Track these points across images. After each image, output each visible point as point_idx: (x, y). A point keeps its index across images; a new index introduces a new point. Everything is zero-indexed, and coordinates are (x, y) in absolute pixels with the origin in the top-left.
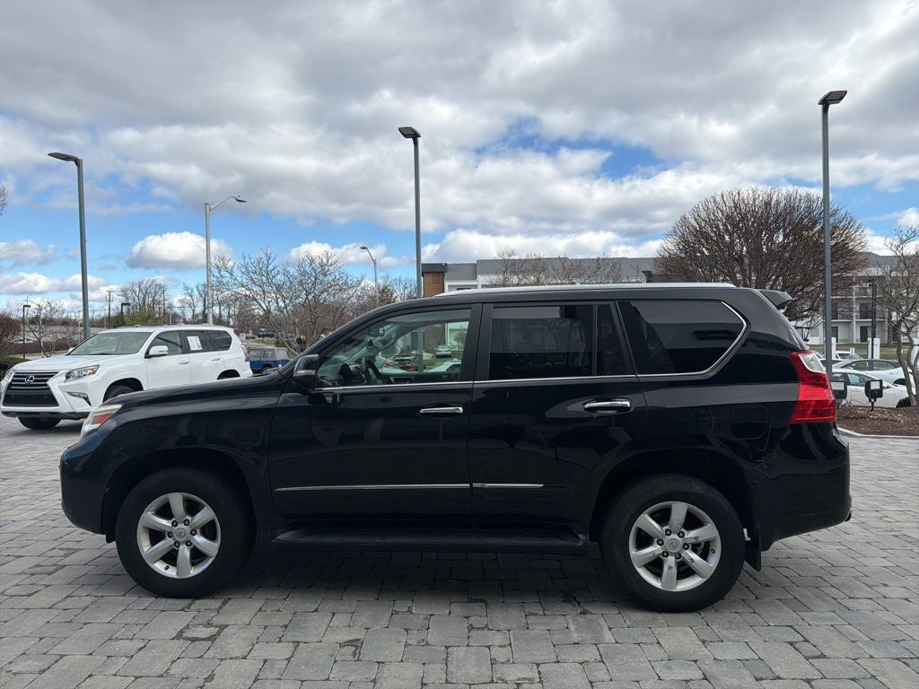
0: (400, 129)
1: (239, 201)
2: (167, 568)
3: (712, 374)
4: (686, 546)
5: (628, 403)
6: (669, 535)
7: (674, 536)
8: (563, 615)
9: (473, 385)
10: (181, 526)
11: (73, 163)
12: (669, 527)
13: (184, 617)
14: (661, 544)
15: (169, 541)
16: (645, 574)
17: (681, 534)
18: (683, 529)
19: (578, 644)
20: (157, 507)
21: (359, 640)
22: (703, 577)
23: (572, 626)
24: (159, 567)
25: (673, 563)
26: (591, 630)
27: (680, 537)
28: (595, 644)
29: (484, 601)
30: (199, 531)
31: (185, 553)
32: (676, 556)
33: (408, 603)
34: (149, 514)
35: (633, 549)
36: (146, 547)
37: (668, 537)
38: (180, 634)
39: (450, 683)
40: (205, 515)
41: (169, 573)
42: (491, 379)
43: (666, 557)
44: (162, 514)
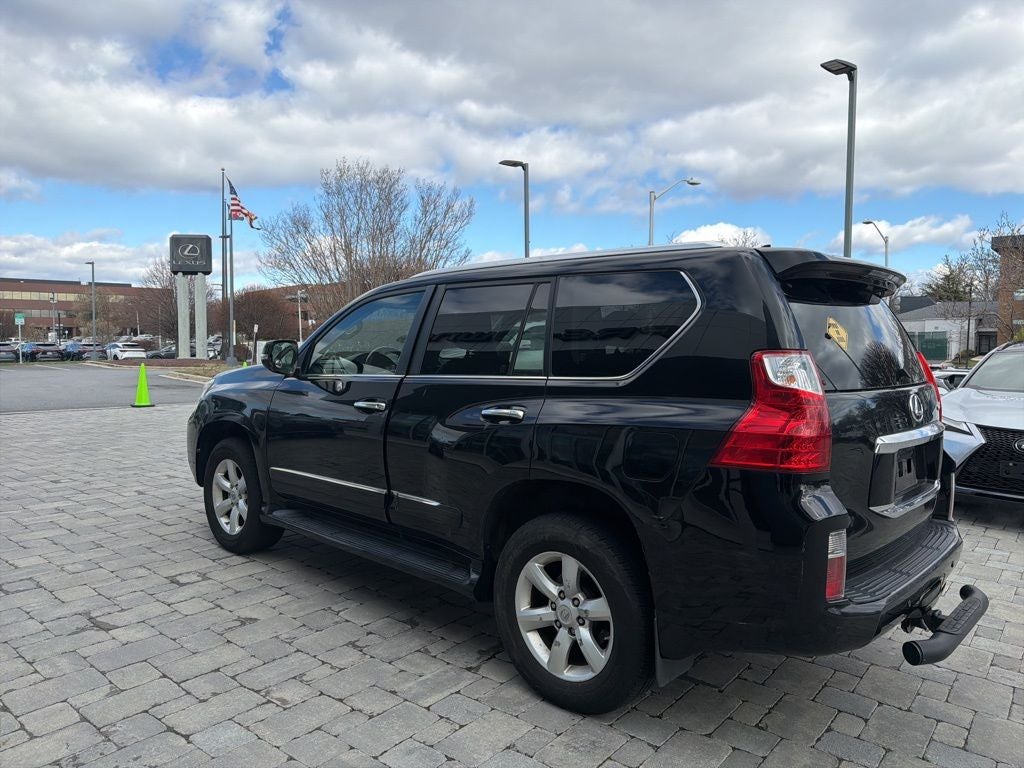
0: (822, 66)
1: (692, 184)
2: (227, 524)
3: (629, 381)
4: (581, 621)
5: (521, 414)
6: (563, 599)
7: (567, 602)
8: (448, 663)
9: (403, 379)
10: (234, 489)
11: (520, 168)
12: (562, 588)
13: (204, 565)
14: (554, 609)
15: (229, 501)
16: (534, 641)
17: (576, 602)
18: (581, 597)
19: (394, 693)
20: (224, 470)
21: (256, 620)
22: (593, 671)
23: (429, 676)
24: (223, 521)
25: (563, 637)
26: (436, 686)
27: (575, 606)
28: (406, 700)
29: (413, 624)
30: (243, 496)
31: (235, 513)
32: (571, 631)
33: (353, 605)
34: (219, 475)
35: (523, 605)
36: (218, 502)
37: (561, 602)
38: (176, 576)
39: (233, 678)
40: (242, 482)
41: (227, 528)
42: (421, 374)
43: (559, 628)
44: (226, 476)
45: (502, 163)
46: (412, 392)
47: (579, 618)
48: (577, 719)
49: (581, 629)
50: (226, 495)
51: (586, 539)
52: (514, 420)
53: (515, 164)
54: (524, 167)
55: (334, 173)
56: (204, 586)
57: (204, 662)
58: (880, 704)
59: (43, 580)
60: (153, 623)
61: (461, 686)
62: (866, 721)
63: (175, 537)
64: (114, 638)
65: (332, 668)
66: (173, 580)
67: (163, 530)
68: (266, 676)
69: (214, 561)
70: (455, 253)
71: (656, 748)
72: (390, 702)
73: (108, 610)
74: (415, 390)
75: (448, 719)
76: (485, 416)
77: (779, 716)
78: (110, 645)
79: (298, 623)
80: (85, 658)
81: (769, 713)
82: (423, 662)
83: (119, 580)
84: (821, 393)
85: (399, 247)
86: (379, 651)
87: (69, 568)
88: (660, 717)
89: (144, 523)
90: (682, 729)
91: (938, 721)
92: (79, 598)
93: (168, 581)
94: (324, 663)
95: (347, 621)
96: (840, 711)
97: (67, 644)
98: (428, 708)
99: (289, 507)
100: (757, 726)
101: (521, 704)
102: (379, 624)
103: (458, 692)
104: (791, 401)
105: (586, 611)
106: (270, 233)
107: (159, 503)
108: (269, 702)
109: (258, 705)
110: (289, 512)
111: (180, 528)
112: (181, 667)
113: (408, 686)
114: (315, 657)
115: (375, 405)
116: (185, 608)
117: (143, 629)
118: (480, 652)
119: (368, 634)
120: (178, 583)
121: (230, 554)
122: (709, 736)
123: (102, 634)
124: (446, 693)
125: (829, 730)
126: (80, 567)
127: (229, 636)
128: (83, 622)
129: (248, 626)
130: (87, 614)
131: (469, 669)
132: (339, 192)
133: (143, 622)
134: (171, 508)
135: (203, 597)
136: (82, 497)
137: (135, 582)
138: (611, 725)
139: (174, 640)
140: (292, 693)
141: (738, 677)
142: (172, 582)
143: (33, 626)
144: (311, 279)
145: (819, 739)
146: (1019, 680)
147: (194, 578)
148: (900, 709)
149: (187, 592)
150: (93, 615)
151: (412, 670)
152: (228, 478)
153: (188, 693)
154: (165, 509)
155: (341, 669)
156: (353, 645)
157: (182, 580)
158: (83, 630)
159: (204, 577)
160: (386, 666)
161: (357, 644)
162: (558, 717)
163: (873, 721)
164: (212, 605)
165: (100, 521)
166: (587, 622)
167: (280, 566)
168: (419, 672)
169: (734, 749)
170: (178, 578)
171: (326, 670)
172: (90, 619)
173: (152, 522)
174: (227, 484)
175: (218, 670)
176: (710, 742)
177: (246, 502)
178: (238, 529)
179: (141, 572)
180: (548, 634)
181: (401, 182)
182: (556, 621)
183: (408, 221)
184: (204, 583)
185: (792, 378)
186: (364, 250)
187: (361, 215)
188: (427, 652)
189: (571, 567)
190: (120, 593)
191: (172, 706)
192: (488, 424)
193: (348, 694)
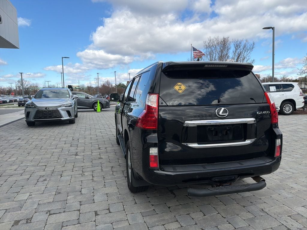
8: (124, 175)
9: (125, 103)
13: (109, 146)
19: (104, 178)
21: (102, 158)
23: (116, 176)
26: (114, 178)
28: (104, 180)
42: (128, 101)
54: (273, 28)
57: (83, 165)
58: (218, 213)
59: (79, 145)
61: (118, 180)
62: (204, 216)
63: (112, 139)
64: (75, 157)
65: (102, 170)
66: (99, 148)
68: (88, 169)
69: (112, 145)
72: (101, 179)
73: (81, 152)
75: (105, 185)
77: (180, 207)
78: (73, 158)
79: (109, 160)
80: (67, 160)
82: (119, 173)
83: (91, 147)
87: (86, 143)
88: (149, 198)
89: (111, 136)
90: (149, 202)
92: (80, 149)
95: (118, 162)
97: (67, 157)
98: (105, 182)
100: (169, 207)
102: (123, 164)
103: (116, 181)
108: (82, 174)
109: (79, 174)
112: (78, 165)
113: (109, 177)
114: (102, 168)
116: (94, 154)
117: (82, 157)
119: (118, 165)
122: (153, 205)
124: (113, 180)
126: (88, 143)
127: (93, 161)
128: (75, 154)
129: (99, 159)
133: (84, 155)
137: (93, 148)
138: (134, 196)
139: (84, 160)
140: (88, 173)
143: (67, 153)
148: (223, 217)
149: (99, 151)
151: (115, 174)
153: (73, 169)
156: (112, 167)
158: (73, 155)
159: (106, 148)
160: (111, 172)
162: (126, 191)
163: (206, 216)
164: (99, 154)
169: (154, 210)
172: (77, 153)
173: (113, 136)
175: (83, 167)
176: (151, 206)
179: (97, 146)
184: (104, 149)
188: (123, 171)
190: (88, 149)
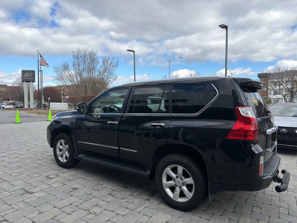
0: (219, 26)
1: (180, 58)
2: (61, 159)
3: (198, 115)
4: (183, 184)
5: (164, 125)
7: (179, 179)
8: (140, 199)
9: (123, 114)
10: (64, 148)
11: (132, 52)
12: (177, 175)
13: (56, 172)
14: (175, 181)
15: (62, 152)
16: (168, 191)
17: (182, 179)
18: (183, 177)
19: (127, 208)
20: (60, 143)
21: (77, 188)
22: (188, 198)
23: (136, 203)
24: (60, 158)
25: (178, 189)
26: (139, 206)
27: (181, 180)
28: (132, 210)
29: (126, 188)
30: (67, 150)
31: (64, 156)
32: (180, 187)
33: (106, 182)
34: (58, 144)
35: (164, 181)
36: (58, 152)
37: (176, 179)
38: (48, 176)
39: (77, 206)
40: (67, 146)
41: (62, 160)
42: (129, 113)
43: (176, 187)
44: (61, 144)
45: (127, 50)
46: (126, 118)
47: (183, 183)
48: (183, 213)
49: (184, 187)
50: (61, 150)
51: (186, 161)
52: (161, 126)
53: (131, 51)
54: (134, 52)
55: (76, 52)
56: (58, 179)
57: (66, 202)
58: (263, 204)
59: (6, 179)
60: (46, 191)
61: (146, 205)
62: (261, 208)
63: (43, 164)
64: (35, 196)
65: (106, 202)
66: (48, 177)
67: (39, 162)
68: (87, 205)
69: (59, 171)
70: (113, 77)
71: (208, 220)
72: (127, 211)
73: (30, 187)
74: (127, 118)
75: (146, 215)
76: (151, 125)
77: (238, 209)
78: (34, 198)
79: (91, 189)
80: (27, 203)
81: (235, 208)
82: (133, 198)
83: (30, 178)
84: (255, 118)
85: (96, 74)
86: (118, 196)
87: (13, 175)
88: (206, 211)
89: (32, 160)
90: (213, 214)
91: (280, 207)
92: (19, 184)
93: (46, 178)
94: (103, 200)
95: (106, 187)
96: (253, 206)
97: (20, 199)
98: (139, 212)
99: (83, 153)
100: (233, 212)
101: (165, 209)
102: (116, 188)
103: (146, 207)
104: (247, 120)
105: (185, 182)
106: (56, 70)
107: (35, 153)
108: (90, 213)
109: (87, 214)
110: (84, 155)
111: (45, 161)
112: (60, 204)
113: (131, 206)
114: (100, 199)
115: (115, 122)
116: (55, 185)
117: (43, 193)
118: (148, 195)
119: (114, 191)
120: (49, 178)
121: (63, 168)
122: (221, 215)
123: (30, 195)
124: (143, 208)
125: (252, 212)
126: (16, 174)
127: (71, 193)
128: (23, 192)
129: (76, 190)
130: (23, 189)
131: (147, 200)
132: (78, 58)
133: (42, 190)
134: (39, 155)
135: (59, 182)
136: (9, 152)
137: (36, 178)
138: (193, 214)
139: (54, 196)
140: (97, 210)
141: (223, 198)
142: (48, 178)
143: (7, 193)
144: (69, 83)
145: (251, 215)
146: (296, 195)
147: (54, 176)
148: (269, 204)
149: (53, 181)
150: (26, 189)
151: (130, 201)
152: (62, 145)
153: (64, 212)
154: (38, 155)
155: (109, 202)
156: (110, 194)
157: (51, 177)
158: (24, 194)
159: (57, 176)
160: (122, 200)
161: (111, 194)
162: (178, 213)
163: (263, 208)
164: (63, 184)
165: (18, 159)
166: (185, 185)
167: (80, 171)
168: (133, 202)
169: (229, 219)
170: (49, 176)
171: (104, 202)
172: (25, 190)
173: (34, 159)
174: (62, 147)
175: (71, 204)
176: (222, 217)
177: (68, 152)
178: (65, 161)
179: (37, 175)
180: (173, 189)
181: (96, 55)
182: (175, 185)
183: (99, 66)
184: (58, 178)
185: (247, 114)
186: (85, 75)
187: (84, 65)
188: (133, 195)
189: (180, 169)
190: (32, 182)
191: (60, 216)
192: (153, 128)
193: (114, 209)
